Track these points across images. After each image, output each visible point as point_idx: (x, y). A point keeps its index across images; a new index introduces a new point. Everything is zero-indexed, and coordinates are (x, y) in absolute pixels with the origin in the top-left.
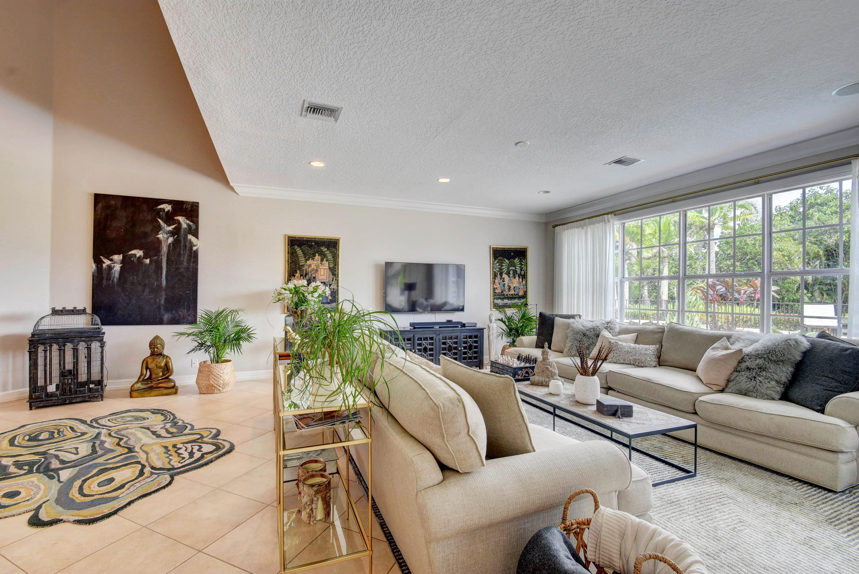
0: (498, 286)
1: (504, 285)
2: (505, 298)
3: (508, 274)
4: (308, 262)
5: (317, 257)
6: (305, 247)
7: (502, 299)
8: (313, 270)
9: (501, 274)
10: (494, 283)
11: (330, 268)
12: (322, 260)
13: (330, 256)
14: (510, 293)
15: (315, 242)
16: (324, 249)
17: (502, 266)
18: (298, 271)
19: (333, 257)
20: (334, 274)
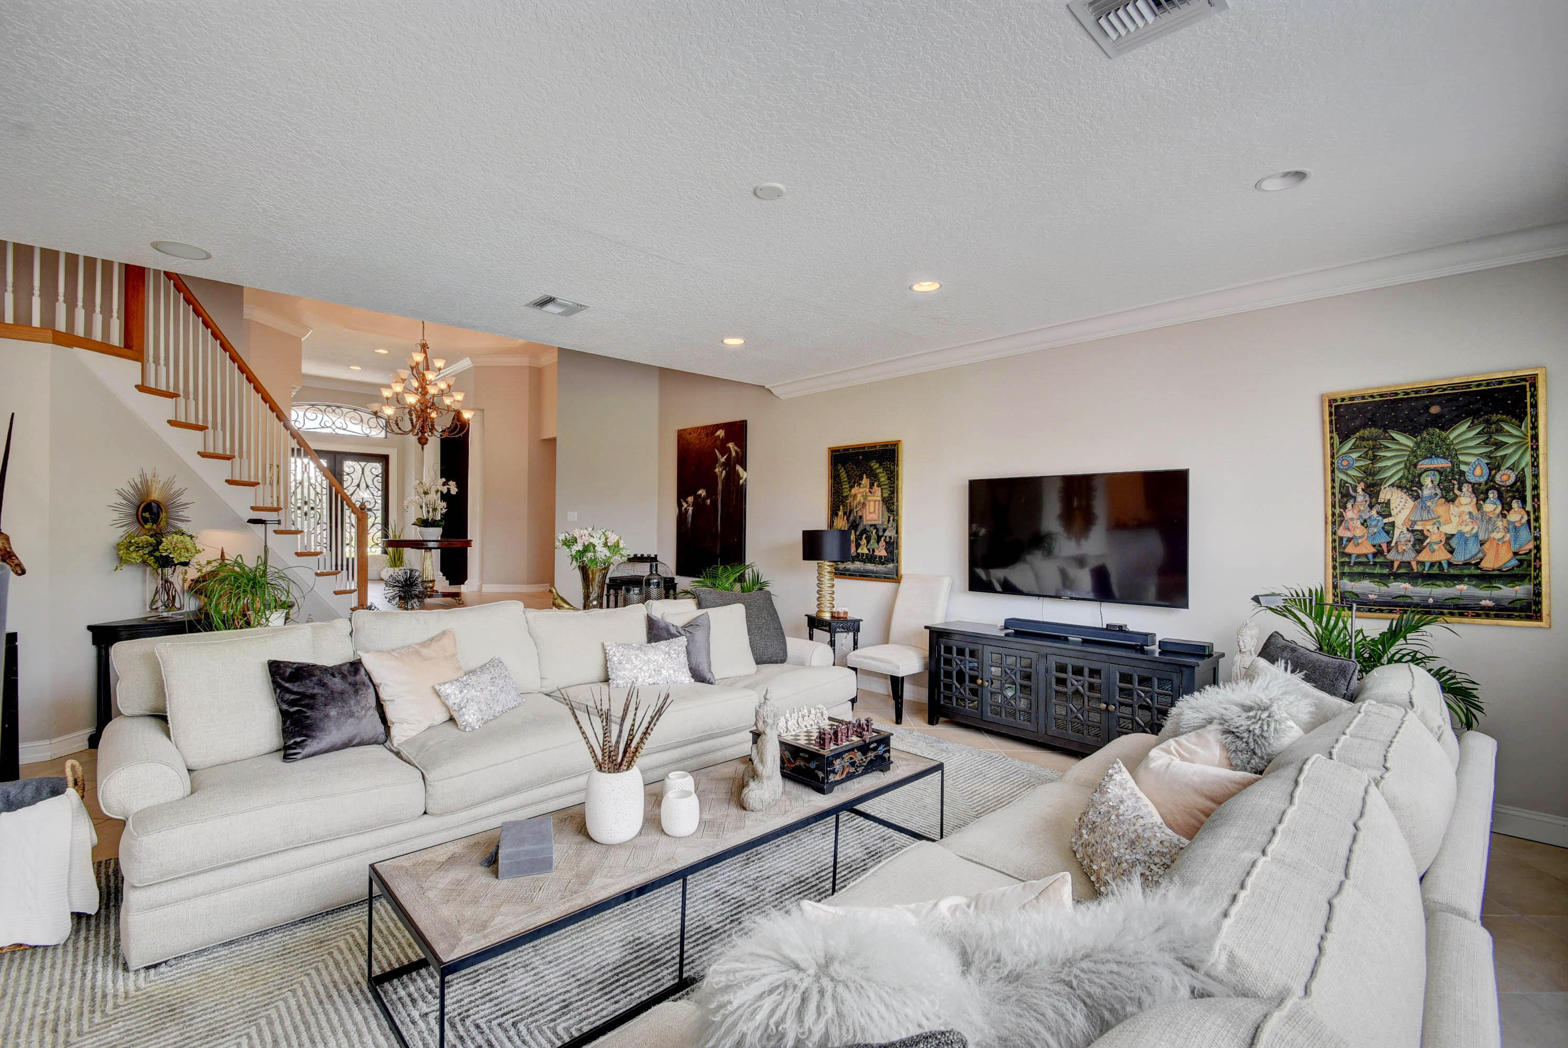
0: (1359, 531)
1: (1389, 529)
2: (1397, 577)
3: (1411, 486)
4: (853, 490)
5: (865, 481)
6: (850, 465)
7: (1383, 579)
8: (859, 503)
9: (1372, 490)
10: (1337, 520)
11: (883, 500)
12: (872, 485)
13: (883, 478)
14: (1425, 556)
15: (864, 454)
16: (874, 465)
17: (1375, 459)
18: (841, 508)
19: (889, 478)
20: (890, 511)
